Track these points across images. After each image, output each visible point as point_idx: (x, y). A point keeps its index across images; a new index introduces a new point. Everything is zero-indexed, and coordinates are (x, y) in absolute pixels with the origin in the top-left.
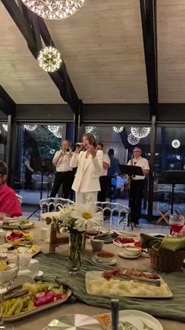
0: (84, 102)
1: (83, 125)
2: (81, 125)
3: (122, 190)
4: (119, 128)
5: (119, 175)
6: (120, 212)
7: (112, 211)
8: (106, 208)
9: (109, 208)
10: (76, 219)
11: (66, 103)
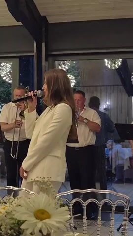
0: (51, 20)
1: (50, 59)
2: (46, 60)
3: (126, 168)
4: (114, 60)
5: (117, 142)
6: (114, 205)
7: (100, 204)
8: (89, 200)
9: (94, 200)
10: (24, 221)
11: (20, 23)
